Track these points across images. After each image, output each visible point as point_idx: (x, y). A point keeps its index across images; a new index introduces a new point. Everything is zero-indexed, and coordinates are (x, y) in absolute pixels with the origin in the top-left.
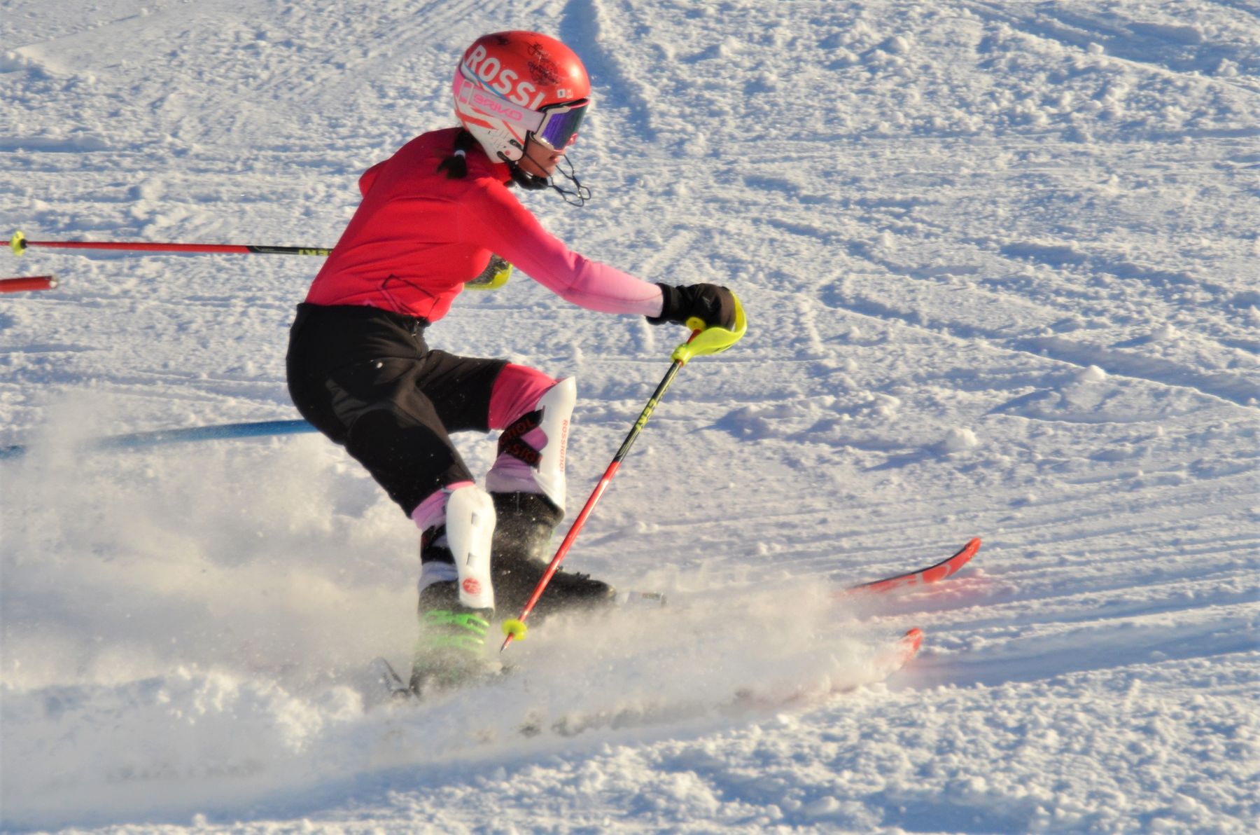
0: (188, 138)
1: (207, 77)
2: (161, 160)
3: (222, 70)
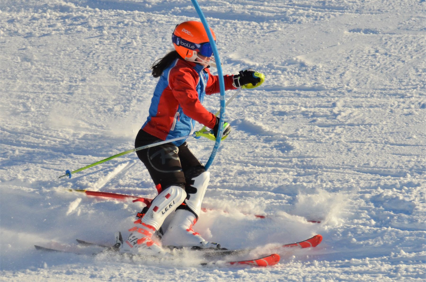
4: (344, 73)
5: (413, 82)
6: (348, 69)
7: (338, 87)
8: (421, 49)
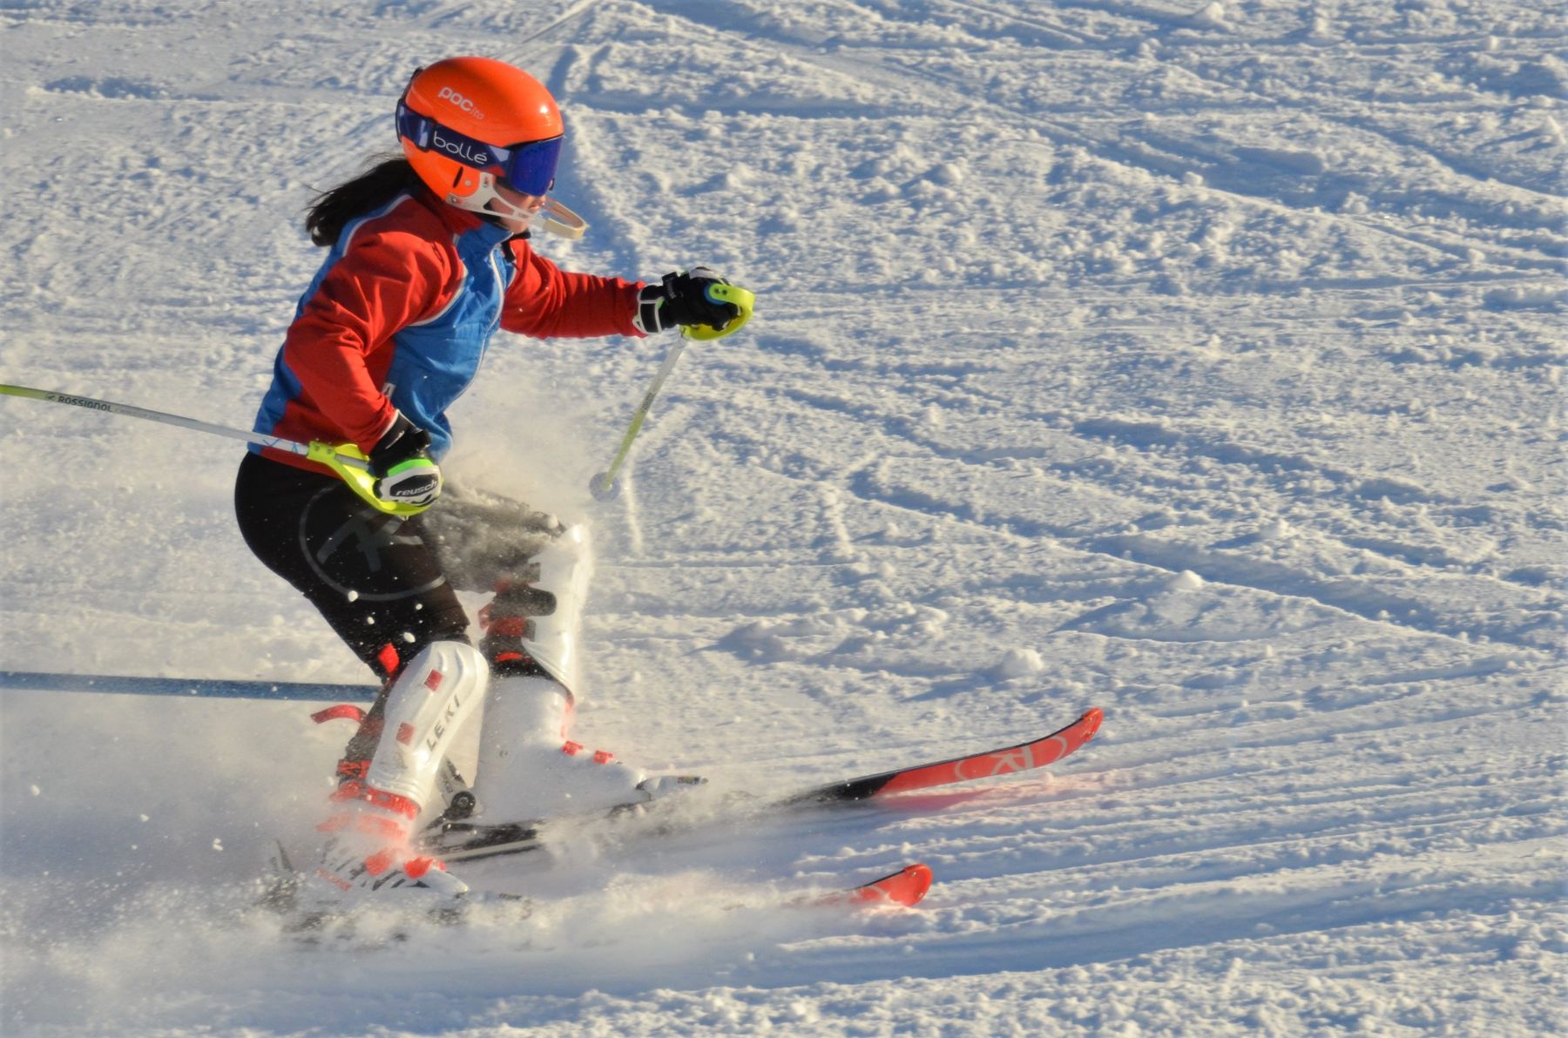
0: (62, 287)
1: (85, 213)
2: (27, 316)
3: (104, 205)
4: (29, 242)
5: (288, 277)
6: (45, 228)
7: (9, 291)
8: (317, 155)
